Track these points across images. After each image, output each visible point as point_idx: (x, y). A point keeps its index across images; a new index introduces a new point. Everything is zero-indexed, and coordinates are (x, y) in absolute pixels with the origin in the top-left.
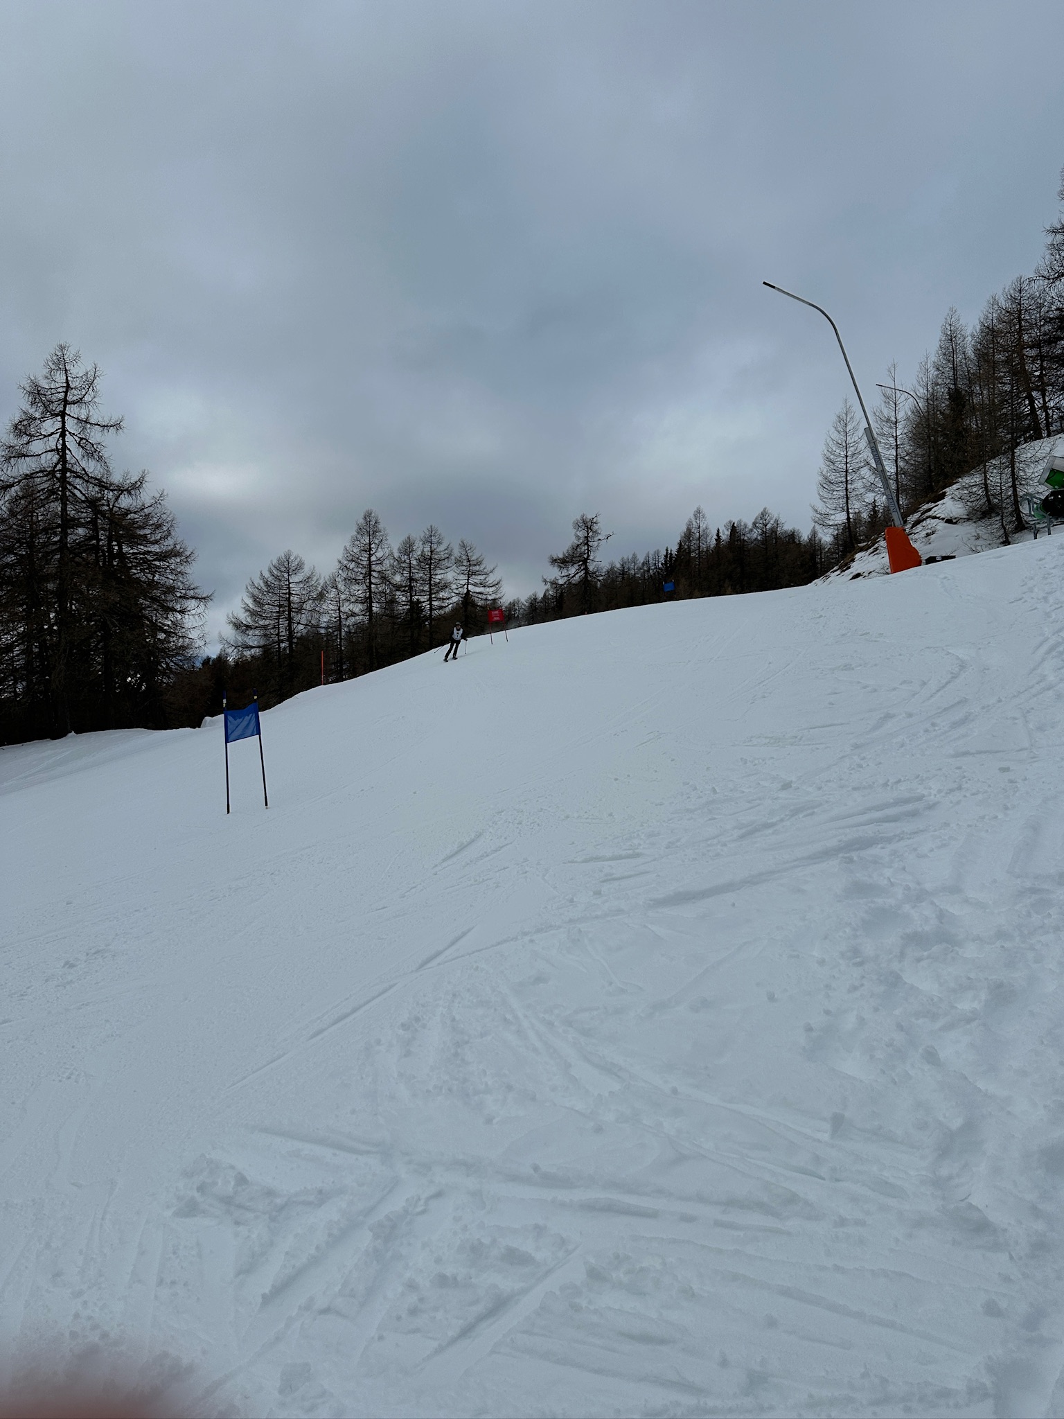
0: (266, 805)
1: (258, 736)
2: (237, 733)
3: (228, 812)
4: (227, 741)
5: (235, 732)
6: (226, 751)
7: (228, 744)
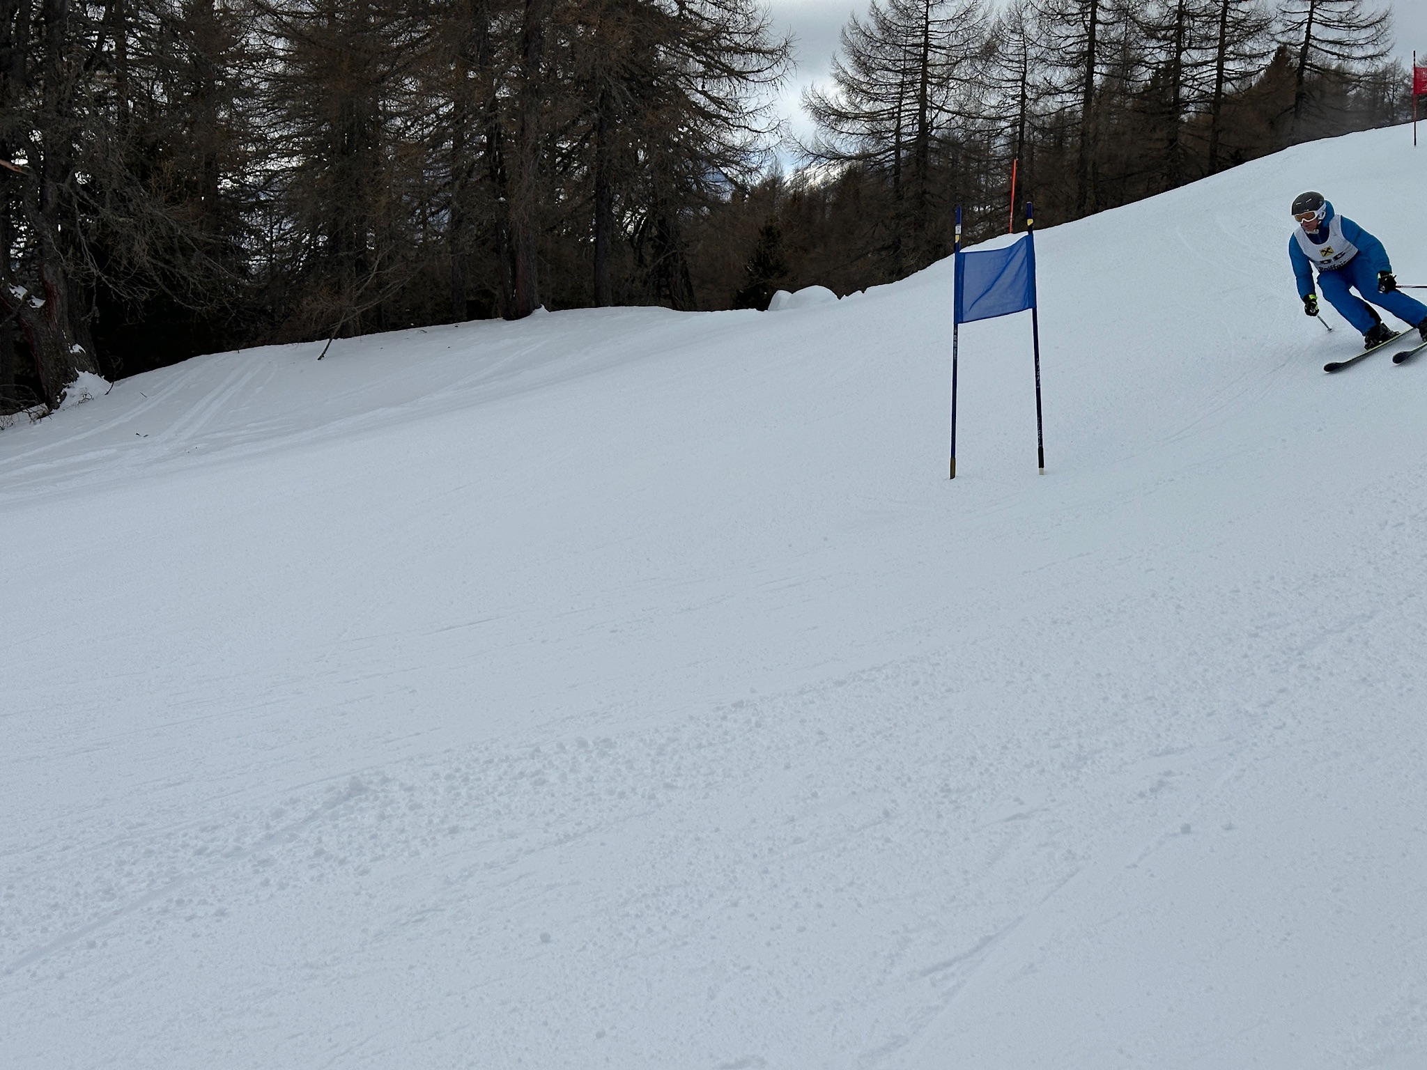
0: (1041, 465)
1: (1031, 309)
2: (985, 302)
3: (953, 476)
4: (959, 318)
5: (981, 301)
6: (956, 341)
7: (959, 325)
